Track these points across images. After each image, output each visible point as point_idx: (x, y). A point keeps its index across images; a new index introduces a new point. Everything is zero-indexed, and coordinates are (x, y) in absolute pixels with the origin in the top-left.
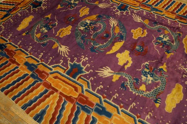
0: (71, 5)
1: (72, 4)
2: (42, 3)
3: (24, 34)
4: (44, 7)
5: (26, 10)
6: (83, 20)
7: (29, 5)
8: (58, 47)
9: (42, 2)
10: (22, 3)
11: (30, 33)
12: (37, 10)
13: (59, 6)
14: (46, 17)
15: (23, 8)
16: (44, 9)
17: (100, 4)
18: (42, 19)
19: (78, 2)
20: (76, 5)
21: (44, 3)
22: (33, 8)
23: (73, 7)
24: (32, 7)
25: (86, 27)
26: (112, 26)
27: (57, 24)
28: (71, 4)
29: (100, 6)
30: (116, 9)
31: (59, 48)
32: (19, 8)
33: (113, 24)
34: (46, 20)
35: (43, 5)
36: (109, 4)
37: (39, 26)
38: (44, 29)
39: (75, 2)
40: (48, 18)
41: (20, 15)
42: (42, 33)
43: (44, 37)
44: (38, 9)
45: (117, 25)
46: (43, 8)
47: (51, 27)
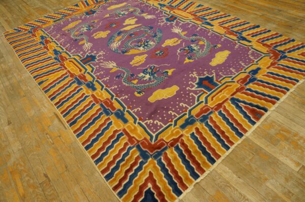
0: (152, 71)
1: (149, 73)
2: (197, 84)
3: (219, 46)
4: (193, 76)
5: (224, 76)
6: (146, 50)
7: (220, 85)
8: (182, 32)
9: (196, 86)
10: (235, 90)
11: (213, 46)
12: (205, 73)
13: (170, 72)
14: (191, 61)
15: (230, 80)
16: (194, 73)
17: (111, 67)
18: (197, 59)
19: (139, 75)
20: (145, 72)
21: (194, 84)
22: (213, 77)
23: (151, 68)
24: (215, 79)
25: (146, 44)
26: (120, 42)
27: (179, 51)
28: (152, 73)
29: (115, 65)
30: (98, 58)
31: (180, 31)
32: (238, 82)
33: (117, 44)
34: (191, 57)
35: (196, 81)
36: (100, 66)
37: (202, 52)
38: (195, 48)
39: (144, 75)
40: (189, 58)
41: (231, 69)
42: (197, 44)
43: (195, 41)
44: (204, 75)
45: (114, 42)
46: (195, 75)
47: (187, 48)
